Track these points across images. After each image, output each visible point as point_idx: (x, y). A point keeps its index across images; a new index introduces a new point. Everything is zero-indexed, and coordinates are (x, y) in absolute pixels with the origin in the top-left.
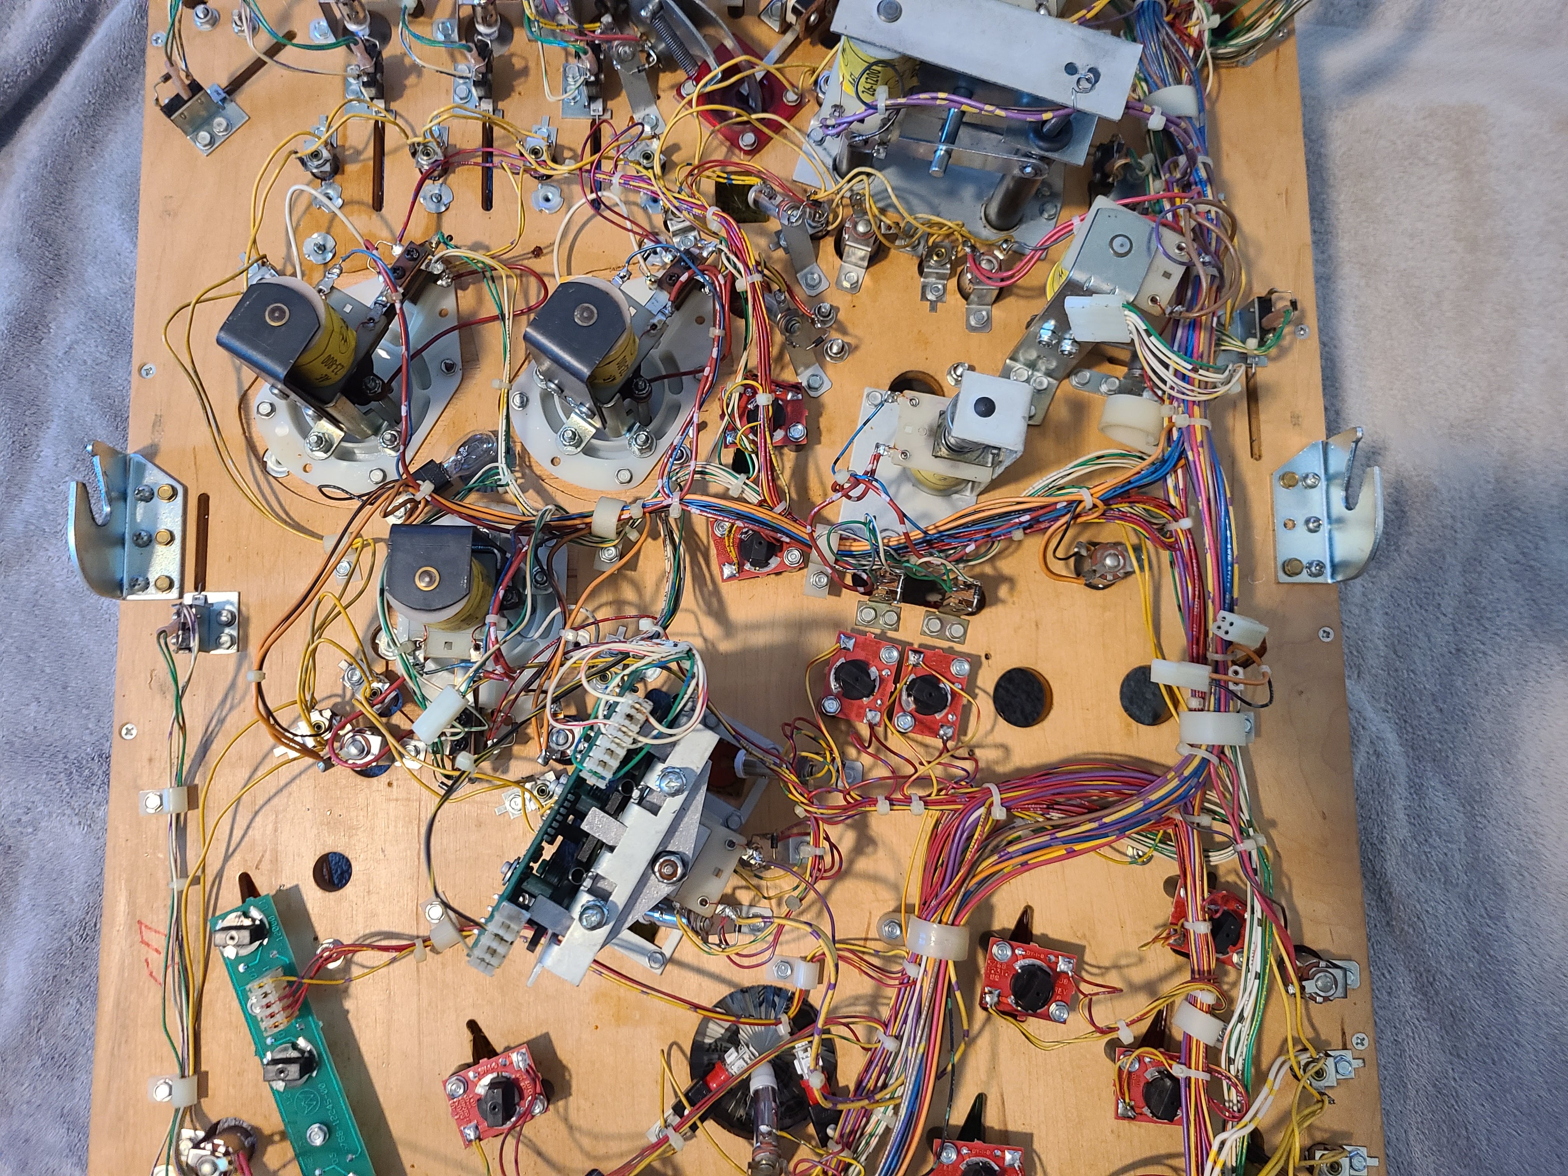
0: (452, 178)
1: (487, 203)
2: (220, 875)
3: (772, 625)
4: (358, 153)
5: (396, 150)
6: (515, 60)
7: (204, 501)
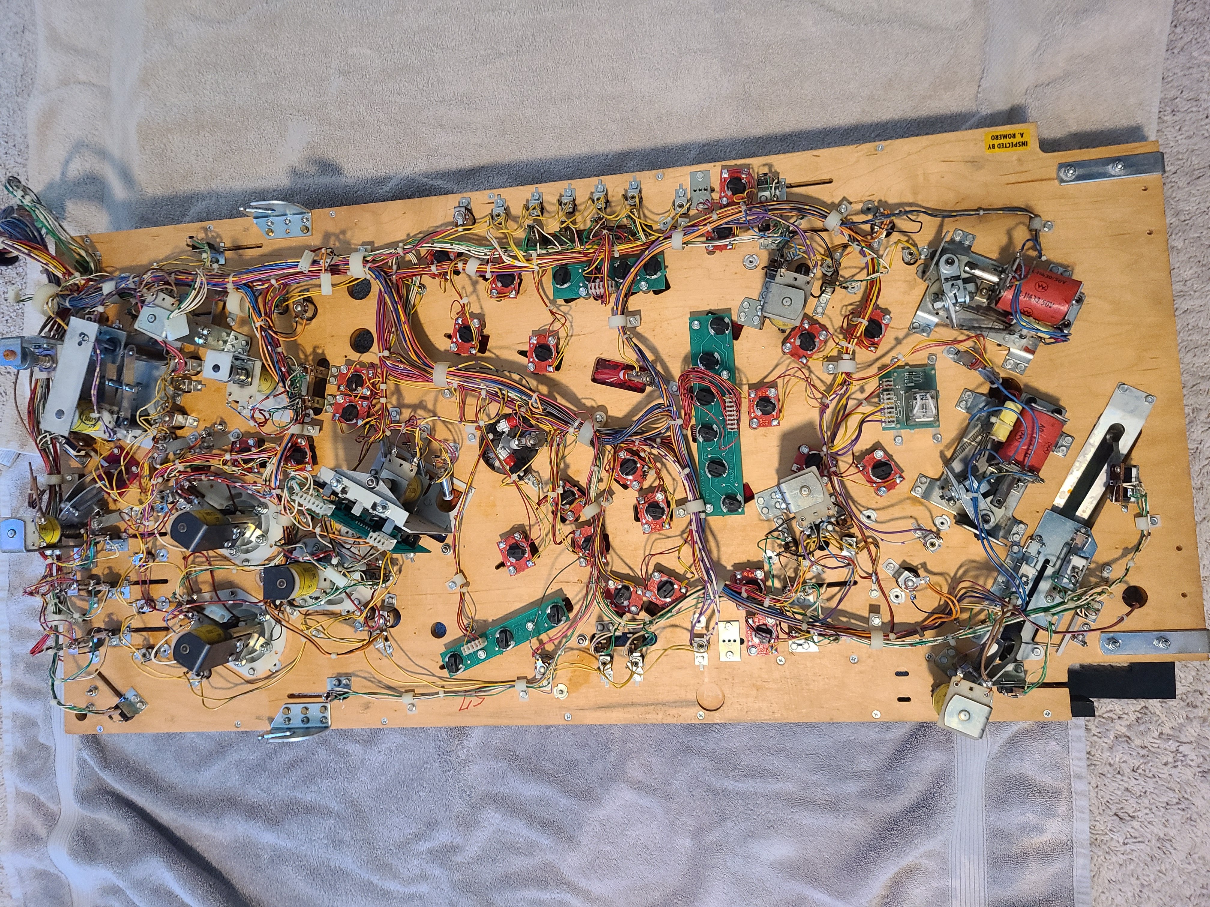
0: (155, 598)
1: (166, 581)
2: (440, 678)
3: (336, 449)
4: (145, 639)
5: (144, 622)
6: (105, 573)
7: (291, 696)
